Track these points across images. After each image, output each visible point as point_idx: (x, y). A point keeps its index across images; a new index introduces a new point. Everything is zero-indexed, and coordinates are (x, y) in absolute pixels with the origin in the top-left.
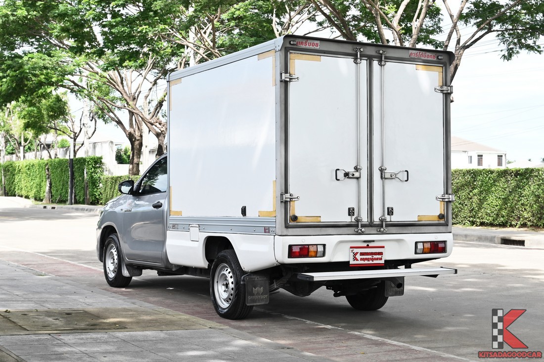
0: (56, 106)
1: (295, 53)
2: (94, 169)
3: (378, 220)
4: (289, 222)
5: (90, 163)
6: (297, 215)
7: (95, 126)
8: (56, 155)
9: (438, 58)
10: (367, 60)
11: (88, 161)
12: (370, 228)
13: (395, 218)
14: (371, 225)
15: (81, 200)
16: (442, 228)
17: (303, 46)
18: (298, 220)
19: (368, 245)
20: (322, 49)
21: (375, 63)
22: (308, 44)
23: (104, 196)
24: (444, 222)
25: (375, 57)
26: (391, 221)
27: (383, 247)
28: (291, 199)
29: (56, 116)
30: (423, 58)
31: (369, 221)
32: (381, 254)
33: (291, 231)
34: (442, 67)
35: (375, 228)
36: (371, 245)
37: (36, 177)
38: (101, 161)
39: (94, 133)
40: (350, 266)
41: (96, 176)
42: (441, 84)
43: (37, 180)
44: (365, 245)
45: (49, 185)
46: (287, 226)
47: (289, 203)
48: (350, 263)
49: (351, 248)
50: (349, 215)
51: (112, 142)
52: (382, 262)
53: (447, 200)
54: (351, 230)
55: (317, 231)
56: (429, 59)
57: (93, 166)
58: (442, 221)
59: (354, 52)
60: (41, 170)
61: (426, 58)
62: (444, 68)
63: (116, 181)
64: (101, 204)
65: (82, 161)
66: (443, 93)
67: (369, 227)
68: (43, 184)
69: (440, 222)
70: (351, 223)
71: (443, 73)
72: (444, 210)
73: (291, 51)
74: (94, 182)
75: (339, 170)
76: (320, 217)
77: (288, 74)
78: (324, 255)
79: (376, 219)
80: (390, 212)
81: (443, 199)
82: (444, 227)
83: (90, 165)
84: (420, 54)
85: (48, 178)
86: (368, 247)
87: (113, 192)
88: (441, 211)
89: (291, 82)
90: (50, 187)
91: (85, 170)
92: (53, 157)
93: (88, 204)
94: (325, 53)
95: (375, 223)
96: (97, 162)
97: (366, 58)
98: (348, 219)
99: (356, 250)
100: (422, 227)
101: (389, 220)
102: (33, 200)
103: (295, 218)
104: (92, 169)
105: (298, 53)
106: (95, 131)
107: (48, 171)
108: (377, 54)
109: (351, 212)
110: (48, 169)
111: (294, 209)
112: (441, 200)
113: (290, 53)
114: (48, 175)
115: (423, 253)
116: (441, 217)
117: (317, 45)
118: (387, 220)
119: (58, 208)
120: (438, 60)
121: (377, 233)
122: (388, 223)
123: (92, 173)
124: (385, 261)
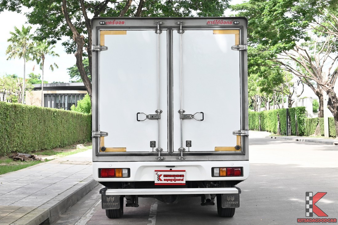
0: (277, 78)
1: (104, 30)
2: (300, 114)
3: (178, 151)
4: (99, 152)
5: (297, 111)
6: (106, 146)
7: (303, 88)
8: (283, 106)
9: (234, 23)
10: (167, 30)
11: (297, 110)
12: (170, 156)
13: (192, 149)
14: (171, 154)
15: (294, 133)
16: (238, 157)
17: (112, 25)
18: (106, 150)
19: (171, 169)
20: (127, 25)
21: (175, 32)
22: (115, 23)
23: (306, 131)
24: (240, 152)
25: (174, 27)
26: (189, 151)
27: (184, 171)
28: (101, 135)
29: (278, 84)
30: (220, 24)
31: (169, 151)
32: (183, 176)
33: (101, 158)
34: (239, 30)
35: (175, 156)
36: (173, 169)
37: (273, 120)
38: (304, 109)
39: (302, 92)
40: (155, 184)
41: (302, 118)
42: (238, 44)
43: (274, 122)
44: (169, 169)
45: (279, 125)
46: (98, 155)
47: (99, 138)
48: (155, 183)
49: (156, 171)
50: (151, 147)
51: (311, 98)
52: (184, 182)
53: (243, 135)
54: (154, 158)
55: (123, 158)
56: (226, 25)
57: (299, 113)
58: (239, 152)
59: (156, 25)
60: (275, 115)
61: (223, 24)
62: (240, 30)
63: (311, 121)
64: (305, 135)
65: (294, 110)
66: (240, 51)
67: (168, 155)
68: (276, 124)
69: (237, 152)
70: (153, 153)
71: (239, 34)
72: (241, 142)
73: (101, 29)
74: (301, 122)
75: (139, 113)
76: (126, 148)
77: (99, 46)
78: (129, 176)
79: (176, 149)
80: (189, 144)
81: (239, 134)
82: (241, 156)
83: (298, 112)
84: (217, 21)
85: (279, 120)
86: (171, 170)
87: (310, 128)
88: (237, 143)
89: (101, 52)
90: (280, 126)
91: (296, 115)
92: (281, 107)
93: (298, 136)
94: (129, 28)
95: (174, 153)
96: (302, 110)
97: (166, 29)
98: (150, 150)
99: (159, 173)
100: (219, 156)
101: (188, 151)
102: (273, 133)
103: (103, 149)
104: (299, 114)
105: (107, 30)
106: (303, 91)
107: (278, 116)
108: (176, 25)
109: (153, 144)
110: (278, 115)
111: (103, 143)
112: (238, 135)
113: (100, 30)
114: (278, 118)
115: (220, 176)
116: (238, 148)
117: (123, 23)
118: (186, 151)
119: (278, 138)
120: (234, 25)
121: (177, 160)
122: (186, 152)
123: (299, 116)
124: (186, 181)
